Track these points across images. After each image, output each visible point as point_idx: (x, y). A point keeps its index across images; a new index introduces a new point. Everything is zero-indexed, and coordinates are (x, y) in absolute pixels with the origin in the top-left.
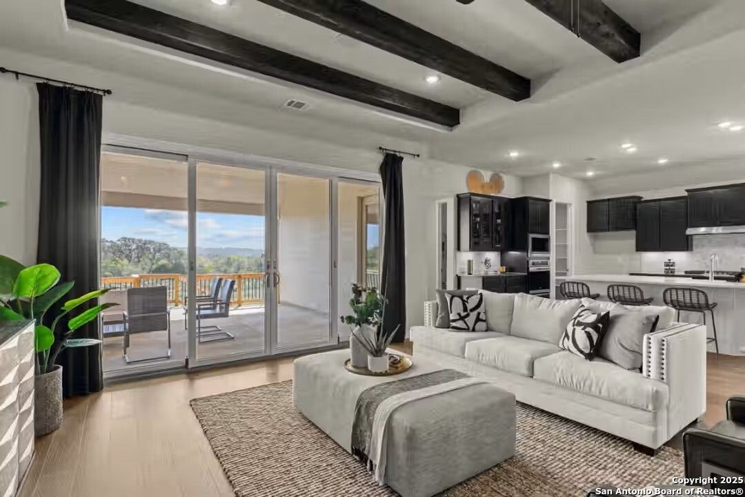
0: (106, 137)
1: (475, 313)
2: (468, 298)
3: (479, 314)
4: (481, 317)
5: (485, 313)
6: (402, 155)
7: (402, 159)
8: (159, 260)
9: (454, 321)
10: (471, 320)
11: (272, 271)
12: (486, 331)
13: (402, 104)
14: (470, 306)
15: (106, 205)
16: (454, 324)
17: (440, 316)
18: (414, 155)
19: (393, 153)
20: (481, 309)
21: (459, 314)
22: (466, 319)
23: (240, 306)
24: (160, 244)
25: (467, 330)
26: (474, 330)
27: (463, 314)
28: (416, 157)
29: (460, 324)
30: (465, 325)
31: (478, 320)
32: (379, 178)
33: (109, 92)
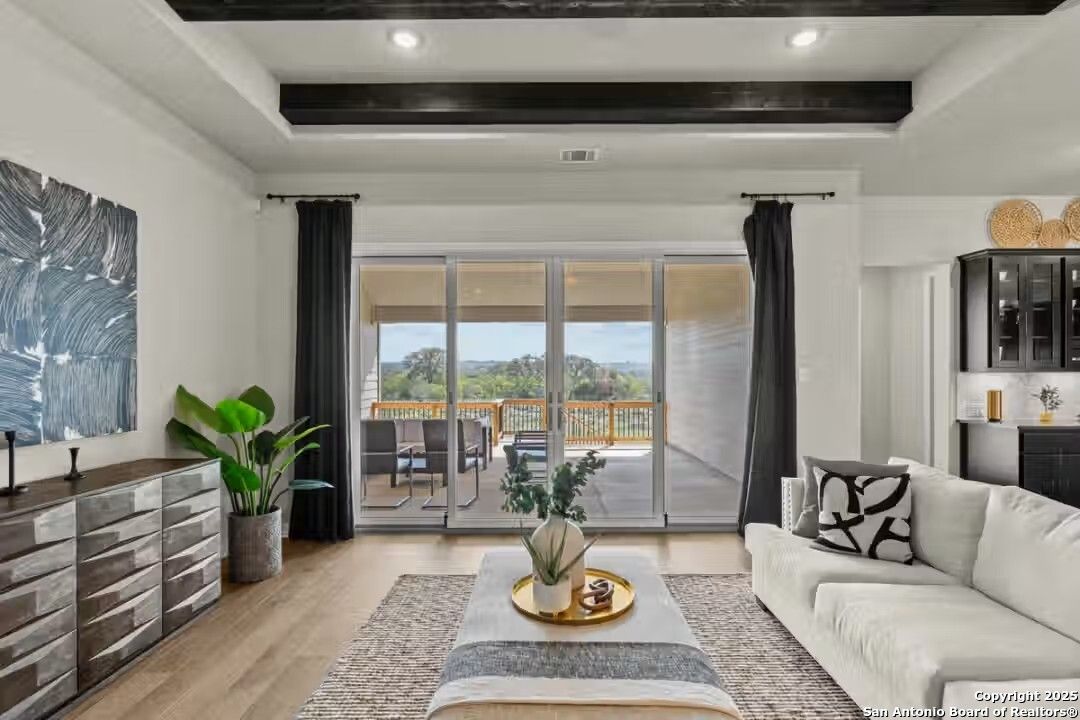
0: (357, 249)
1: (878, 519)
2: (867, 483)
3: (889, 521)
4: (895, 528)
5: (909, 521)
6: (790, 199)
7: (790, 206)
8: (581, 378)
9: (827, 527)
10: (865, 532)
11: (555, 405)
12: (909, 563)
13: (762, 106)
14: (867, 500)
15: (464, 321)
16: (824, 534)
17: (804, 512)
18: (823, 195)
19: (771, 198)
20: (899, 511)
21: (837, 515)
22: (852, 530)
23: (612, 444)
24: (582, 359)
25: (856, 551)
26: (872, 554)
27: (847, 516)
28: (827, 197)
29: (836, 536)
30: (848, 540)
31: (885, 533)
32: (740, 247)
33: (357, 196)
